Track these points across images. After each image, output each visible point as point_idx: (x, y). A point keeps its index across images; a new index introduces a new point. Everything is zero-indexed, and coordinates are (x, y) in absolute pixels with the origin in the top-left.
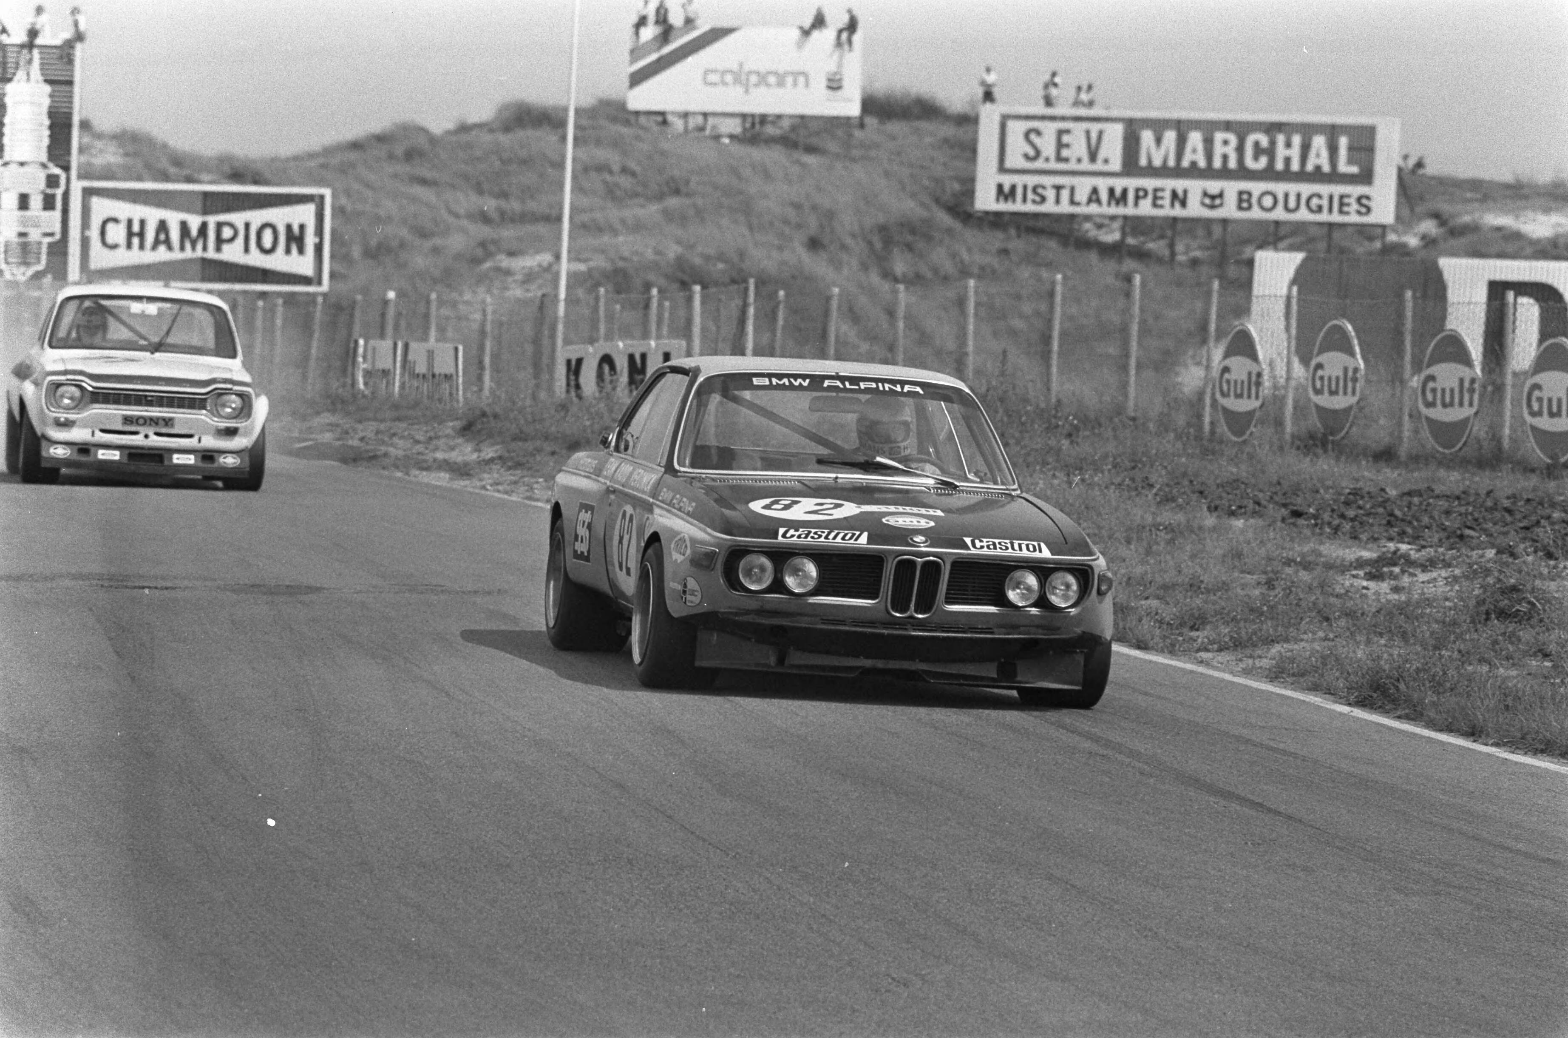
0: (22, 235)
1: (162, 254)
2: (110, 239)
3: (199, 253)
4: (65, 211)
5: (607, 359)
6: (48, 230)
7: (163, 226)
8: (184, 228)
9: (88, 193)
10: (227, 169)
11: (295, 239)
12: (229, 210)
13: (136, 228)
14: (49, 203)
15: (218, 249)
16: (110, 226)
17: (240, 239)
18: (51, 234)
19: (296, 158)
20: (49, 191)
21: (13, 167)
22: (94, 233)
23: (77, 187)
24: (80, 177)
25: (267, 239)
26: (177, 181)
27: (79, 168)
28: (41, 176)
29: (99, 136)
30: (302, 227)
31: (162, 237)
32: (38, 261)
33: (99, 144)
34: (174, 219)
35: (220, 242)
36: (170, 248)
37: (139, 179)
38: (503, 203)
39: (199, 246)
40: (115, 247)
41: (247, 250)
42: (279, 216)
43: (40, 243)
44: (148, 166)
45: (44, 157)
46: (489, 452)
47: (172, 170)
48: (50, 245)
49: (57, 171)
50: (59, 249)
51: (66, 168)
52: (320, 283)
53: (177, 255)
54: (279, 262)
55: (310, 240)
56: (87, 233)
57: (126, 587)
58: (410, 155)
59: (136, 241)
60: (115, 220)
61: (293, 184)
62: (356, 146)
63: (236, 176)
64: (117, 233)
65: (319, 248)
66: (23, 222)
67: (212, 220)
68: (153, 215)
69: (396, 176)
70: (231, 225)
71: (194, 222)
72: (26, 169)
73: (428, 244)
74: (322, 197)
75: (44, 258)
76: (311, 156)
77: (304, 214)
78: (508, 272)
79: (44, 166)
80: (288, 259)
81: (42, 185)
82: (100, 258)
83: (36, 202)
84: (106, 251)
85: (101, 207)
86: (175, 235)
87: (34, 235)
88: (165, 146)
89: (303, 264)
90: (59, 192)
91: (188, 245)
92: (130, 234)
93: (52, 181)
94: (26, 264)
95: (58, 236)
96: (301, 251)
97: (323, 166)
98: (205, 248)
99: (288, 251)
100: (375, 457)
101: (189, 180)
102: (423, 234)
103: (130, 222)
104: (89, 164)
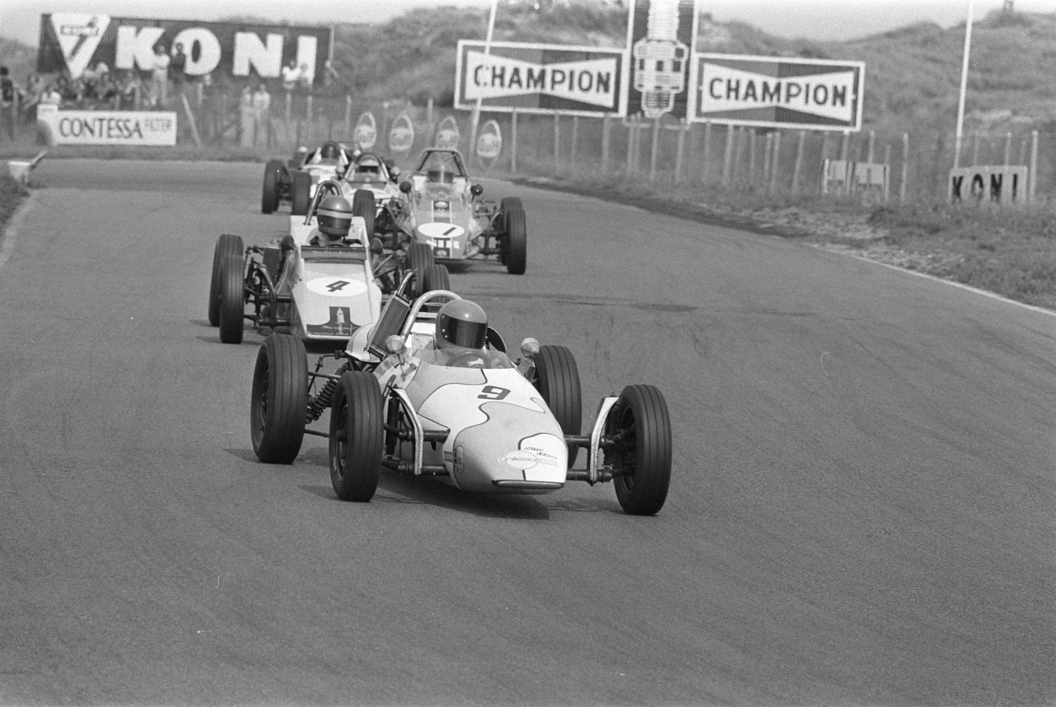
0: (658, 88)
1: (750, 103)
2: (716, 92)
3: (775, 103)
4: (687, 74)
5: (978, 178)
6: (675, 85)
7: (751, 85)
8: (766, 87)
9: (703, 61)
10: (801, 49)
11: (839, 96)
12: (799, 74)
13: (733, 85)
14: (676, 67)
15: (788, 100)
16: (716, 84)
17: (803, 95)
18: (677, 88)
19: (850, 42)
20: (677, 60)
21: (653, 43)
22: (705, 88)
23: (696, 57)
24: (698, 50)
25: (821, 95)
26: (765, 54)
27: (698, 44)
28: (672, 50)
29: (717, 24)
30: (844, 88)
31: (751, 92)
32: (667, 105)
33: (716, 29)
34: (759, 80)
35: (789, 96)
36: (755, 98)
37: (740, 52)
38: (987, 76)
39: (775, 98)
40: (719, 97)
41: (807, 101)
42: (830, 80)
43: (669, 94)
44: (747, 45)
45: (674, 37)
46: (881, 233)
47: (764, 48)
48: (677, 96)
49: (682, 46)
50: (682, 99)
51: (689, 45)
52: (854, 124)
53: (760, 104)
54: (827, 110)
55: (849, 97)
56: (700, 88)
57: (573, 303)
58: (925, 42)
59: (733, 94)
60: (720, 80)
61: (845, 58)
62: (889, 35)
63: (806, 53)
64: (720, 89)
65: (855, 102)
66: (658, 79)
67: (784, 81)
68: (744, 77)
69: (915, 56)
70: (797, 85)
71: (772, 82)
72: (662, 44)
73: (932, 101)
74: (858, 69)
75: (671, 103)
76: (860, 41)
77: (846, 80)
78: (980, 122)
79: (674, 43)
80: (833, 108)
81: (672, 54)
82: (709, 105)
83: (668, 66)
84: (712, 101)
85: (711, 71)
86: (759, 91)
87: (666, 88)
88: (760, 32)
89: (844, 113)
90: (683, 61)
91: (768, 98)
92: (729, 89)
93: (679, 53)
94: (659, 106)
95: (681, 89)
96: (843, 103)
97: (867, 48)
98: (779, 100)
99: (834, 103)
100: (806, 235)
101: (774, 54)
102: (929, 94)
103: (729, 82)
104: (707, 43)
